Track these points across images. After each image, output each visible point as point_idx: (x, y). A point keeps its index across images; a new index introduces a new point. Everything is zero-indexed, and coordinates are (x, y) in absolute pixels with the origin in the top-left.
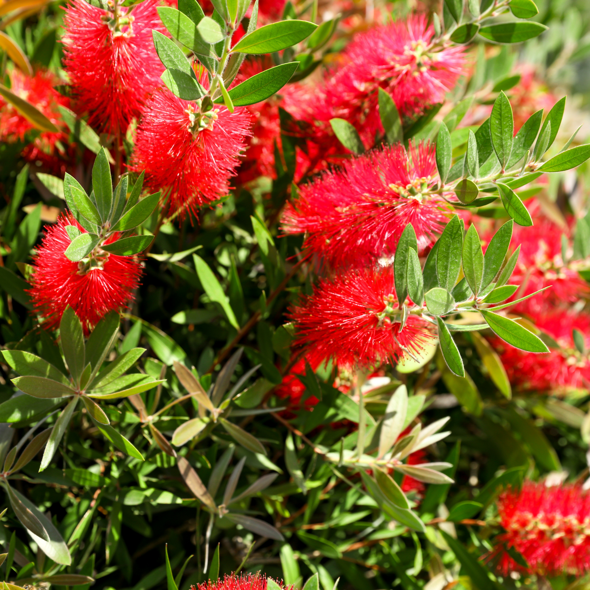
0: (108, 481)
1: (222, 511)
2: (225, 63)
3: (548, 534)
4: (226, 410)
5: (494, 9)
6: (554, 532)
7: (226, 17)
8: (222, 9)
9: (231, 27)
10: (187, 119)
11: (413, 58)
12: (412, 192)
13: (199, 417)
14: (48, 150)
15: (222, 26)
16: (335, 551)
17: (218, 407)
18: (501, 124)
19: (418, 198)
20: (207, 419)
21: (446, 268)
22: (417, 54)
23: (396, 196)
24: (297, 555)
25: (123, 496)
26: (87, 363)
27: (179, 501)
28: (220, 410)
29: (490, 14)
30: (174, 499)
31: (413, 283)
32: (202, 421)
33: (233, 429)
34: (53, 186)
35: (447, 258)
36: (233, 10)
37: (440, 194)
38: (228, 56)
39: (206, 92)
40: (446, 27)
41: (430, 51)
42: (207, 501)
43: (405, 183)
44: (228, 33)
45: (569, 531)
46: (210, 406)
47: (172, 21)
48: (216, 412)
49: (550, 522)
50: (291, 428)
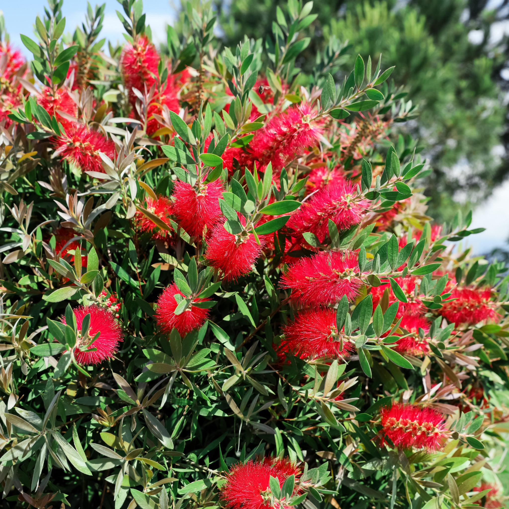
0: (191, 402)
1: (248, 420)
2: (255, 216)
3: (404, 429)
4: (249, 372)
5: (387, 185)
6: (407, 429)
7: (257, 198)
8: (255, 195)
9: (259, 203)
10: (234, 239)
11: (346, 203)
12: (345, 275)
13: (236, 374)
14: (164, 235)
15: (254, 202)
16: (300, 432)
17: (245, 370)
18: (392, 249)
19: (348, 278)
20: (240, 375)
21: (363, 320)
22: (348, 201)
23: (338, 276)
24: (281, 431)
25: (199, 411)
26: (182, 357)
27: (226, 415)
28: (246, 371)
29: (386, 186)
30: (224, 414)
31: (347, 328)
32: (238, 376)
33: (253, 382)
34: (166, 259)
35: (364, 316)
36: (260, 195)
37: (360, 278)
38: (256, 214)
39: (244, 228)
40: (363, 190)
41: (354, 200)
42: (241, 416)
43: (342, 271)
44: (257, 205)
45: (415, 429)
46: (242, 370)
47: (229, 198)
48: (245, 372)
49: (405, 424)
50: (280, 375)
